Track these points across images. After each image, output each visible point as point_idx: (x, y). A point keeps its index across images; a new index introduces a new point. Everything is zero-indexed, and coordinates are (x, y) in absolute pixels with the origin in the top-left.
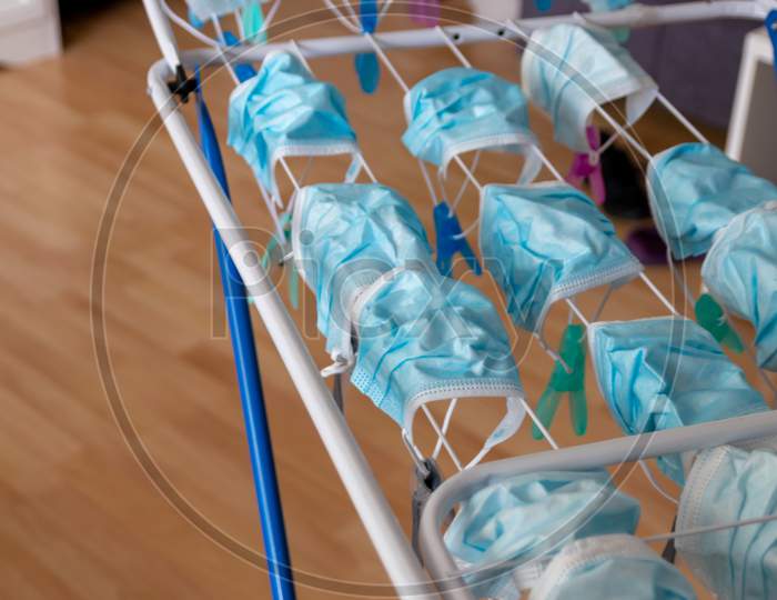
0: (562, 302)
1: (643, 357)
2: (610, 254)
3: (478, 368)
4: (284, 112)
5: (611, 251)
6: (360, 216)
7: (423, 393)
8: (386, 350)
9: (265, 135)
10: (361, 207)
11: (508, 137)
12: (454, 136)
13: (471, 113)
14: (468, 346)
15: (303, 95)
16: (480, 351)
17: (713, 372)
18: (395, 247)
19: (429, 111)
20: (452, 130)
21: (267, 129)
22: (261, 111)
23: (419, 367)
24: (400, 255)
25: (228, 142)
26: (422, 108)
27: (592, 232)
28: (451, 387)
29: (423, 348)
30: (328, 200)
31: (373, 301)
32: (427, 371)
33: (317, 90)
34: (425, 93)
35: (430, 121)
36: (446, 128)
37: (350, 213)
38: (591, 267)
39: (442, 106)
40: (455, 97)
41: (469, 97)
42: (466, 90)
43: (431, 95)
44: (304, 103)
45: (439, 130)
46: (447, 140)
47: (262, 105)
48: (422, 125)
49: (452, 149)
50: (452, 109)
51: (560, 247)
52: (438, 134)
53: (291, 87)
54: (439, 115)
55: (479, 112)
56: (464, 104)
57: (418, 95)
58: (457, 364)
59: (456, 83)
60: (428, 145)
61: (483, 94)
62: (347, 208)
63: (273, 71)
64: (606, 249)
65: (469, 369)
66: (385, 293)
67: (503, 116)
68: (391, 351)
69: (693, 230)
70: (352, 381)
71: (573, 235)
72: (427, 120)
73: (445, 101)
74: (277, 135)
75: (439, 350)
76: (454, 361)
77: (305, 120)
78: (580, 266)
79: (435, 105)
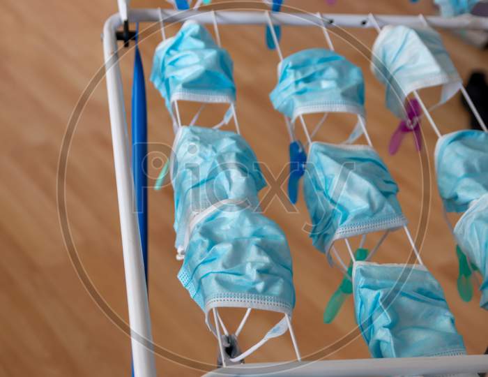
0: (342, 240)
1: (380, 298)
2: (384, 210)
3: (260, 286)
4: (186, 66)
5: (385, 208)
6: (212, 156)
7: (215, 299)
8: (200, 261)
9: (170, 80)
10: (214, 149)
11: (340, 107)
12: (304, 100)
13: (319, 85)
14: (255, 270)
15: (201, 56)
16: (264, 275)
17: (432, 315)
18: (230, 183)
19: (291, 79)
20: (304, 95)
21: (173, 77)
22: (172, 63)
23: (217, 279)
24: (232, 189)
25: (151, 79)
26: (288, 74)
27: (374, 193)
28: (236, 299)
29: (224, 266)
30: (194, 140)
31: (202, 222)
32: (222, 283)
33: (211, 54)
34: (290, 65)
35: (289, 86)
36: (300, 93)
37: (206, 153)
38: (367, 218)
39: (300, 76)
40: (310, 71)
41: (322, 72)
42: (320, 67)
43: (295, 67)
44: (200, 63)
45: (293, 94)
46: (297, 103)
47: (175, 58)
48: (284, 87)
49: (300, 110)
50: (307, 80)
51: (349, 200)
52: (293, 97)
53: (195, 50)
54: (297, 82)
55: (325, 85)
56: (316, 76)
57: (286, 65)
58: (244, 281)
59: (315, 61)
60: (285, 103)
61: (331, 72)
62: (204, 148)
63: (187, 35)
64: (382, 206)
65: (253, 287)
66: (213, 217)
67: (340, 91)
68: (203, 263)
69: (456, 197)
70: (178, 277)
71: (360, 193)
72: (287, 86)
73: (303, 73)
74: (177, 83)
75: (236, 269)
76: (244, 279)
77: (198, 75)
78: (360, 216)
79: (295, 76)
